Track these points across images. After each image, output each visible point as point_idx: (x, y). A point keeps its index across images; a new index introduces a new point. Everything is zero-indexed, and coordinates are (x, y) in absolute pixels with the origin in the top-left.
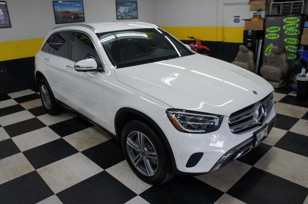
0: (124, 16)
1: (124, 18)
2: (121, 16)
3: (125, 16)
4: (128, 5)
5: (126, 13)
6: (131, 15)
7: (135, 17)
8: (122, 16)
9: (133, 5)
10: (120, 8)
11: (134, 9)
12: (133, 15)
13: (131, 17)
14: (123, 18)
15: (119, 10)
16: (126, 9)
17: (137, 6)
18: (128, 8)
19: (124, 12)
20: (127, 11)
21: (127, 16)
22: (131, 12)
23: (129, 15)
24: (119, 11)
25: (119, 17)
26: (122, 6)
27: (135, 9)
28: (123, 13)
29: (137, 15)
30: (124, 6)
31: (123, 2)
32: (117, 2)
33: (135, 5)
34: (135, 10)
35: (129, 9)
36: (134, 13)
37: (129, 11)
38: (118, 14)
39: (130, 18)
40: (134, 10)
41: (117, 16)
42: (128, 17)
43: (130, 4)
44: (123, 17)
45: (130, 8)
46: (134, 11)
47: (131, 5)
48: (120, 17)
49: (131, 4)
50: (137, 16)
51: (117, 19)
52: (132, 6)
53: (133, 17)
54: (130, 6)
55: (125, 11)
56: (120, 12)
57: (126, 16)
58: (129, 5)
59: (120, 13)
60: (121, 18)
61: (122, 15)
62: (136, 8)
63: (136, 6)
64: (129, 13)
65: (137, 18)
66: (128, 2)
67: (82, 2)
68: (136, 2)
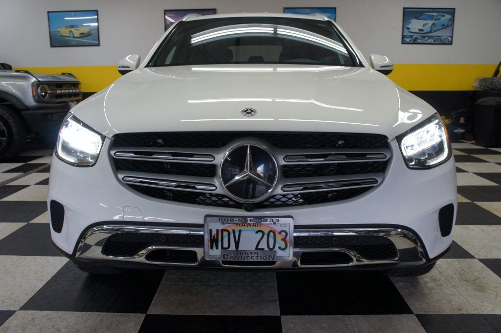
0: (418, 37)
1: (420, 41)
2: (411, 37)
3: (420, 38)
4: (432, 18)
5: (425, 31)
6: (436, 36)
7: (446, 42)
8: (414, 37)
9: (445, 16)
10: (411, 22)
11: (444, 25)
12: (440, 36)
13: (434, 41)
14: (416, 42)
15: (407, 26)
16: (424, 25)
17: (452, 20)
18: (430, 23)
19: (420, 30)
20: (427, 29)
21: (427, 38)
22: (435, 31)
23: (429, 37)
24: (408, 28)
25: (408, 40)
26: (417, 18)
27: (446, 25)
28: (418, 31)
29: (452, 37)
30: (420, 19)
31: (420, 10)
32: (405, 10)
33: (448, 17)
34: (448, 26)
35: (434, 24)
36: (444, 34)
37: (432, 27)
38: (405, 34)
39: (433, 42)
40: (444, 27)
41: (403, 37)
42: (428, 40)
43: (435, 14)
44: (416, 39)
45: (436, 22)
46: (443, 30)
47: (438, 18)
48: (410, 39)
49: (437, 16)
50: (450, 38)
51: (403, 43)
52: (440, 19)
53: (441, 41)
54: (435, 20)
55: (421, 28)
56: (411, 30)
57: (423, 37)
58: (434, 16)
59: (409, 32)
60: (412, 42)
62: (450, 23)
63: (450, 19)
64: (431, 32)
65: (451, 43)
66: (431, 10)
67: (334, 10)
68: (452, 11)
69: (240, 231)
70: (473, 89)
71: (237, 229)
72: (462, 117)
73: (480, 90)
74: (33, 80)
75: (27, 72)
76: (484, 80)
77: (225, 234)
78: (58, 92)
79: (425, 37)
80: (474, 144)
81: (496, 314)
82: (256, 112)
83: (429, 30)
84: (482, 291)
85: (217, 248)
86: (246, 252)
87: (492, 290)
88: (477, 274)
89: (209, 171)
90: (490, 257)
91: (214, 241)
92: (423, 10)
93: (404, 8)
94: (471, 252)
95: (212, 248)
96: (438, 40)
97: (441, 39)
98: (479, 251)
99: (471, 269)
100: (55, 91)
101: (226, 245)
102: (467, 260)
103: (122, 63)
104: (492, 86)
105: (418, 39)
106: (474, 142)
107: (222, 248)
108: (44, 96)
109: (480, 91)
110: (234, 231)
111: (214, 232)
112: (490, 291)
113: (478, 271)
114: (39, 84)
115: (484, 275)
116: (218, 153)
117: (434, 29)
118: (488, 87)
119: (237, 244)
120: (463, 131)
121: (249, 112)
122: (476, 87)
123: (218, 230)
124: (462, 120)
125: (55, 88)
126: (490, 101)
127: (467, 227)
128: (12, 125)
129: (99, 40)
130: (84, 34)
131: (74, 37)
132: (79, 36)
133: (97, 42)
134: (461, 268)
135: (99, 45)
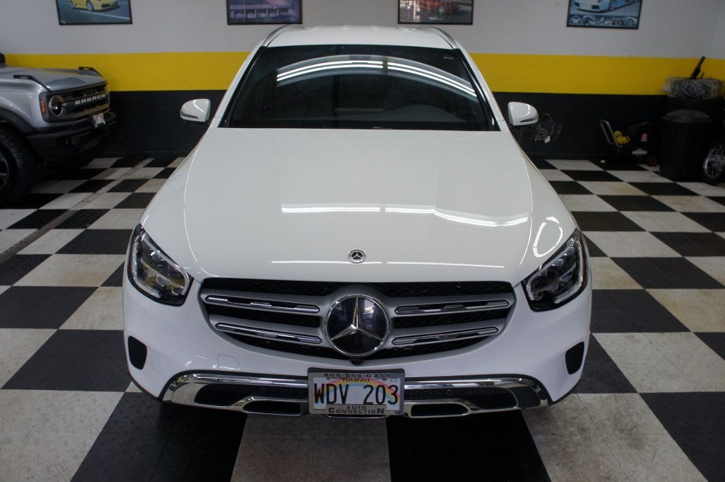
0: (591, 17)
1: (592, 23)
2: (581, 16)
3: (594, 19)
5: (601, 9)
6: (616, 17)
7: (630, 24)
8: (585, 17)
12: (622, 17)
13: (613, 24)
14: (587, 24)
15: (576, 1)
19: (594, 7)
20: (604, 5)
21: (603, 19)
22: (616, 9)
23: (607, 18)
24: (577, 4)
25: (575, 21)
27: (631, 0)
28: (591, 10)
34: (633, 2)
36: (627, 12)
37: (611, 3)
38: (572, 13)
39: (611, 25)
40: (629, 3)
41: (570, 16)
42: (603, 22)
44: (587, 20)
46: (628, 7)
48: (580, 19)
50: (635, 19)
53: (623, 24)
55: (596, 4)
56: (582, 7)
57: (598, 18)
59: (579, 9)
60: (582, 24)
61: (587, 15)
64: (609, 10)
65: (636, 27)
70: (663, 94)
72: (645, 133)
73: (672, 96)
74: (40, 89)
75: (30, 78)
76: (677, 83)
77: (331, 388)
78: (77, 103)
79: (601, 17)
83: (606, 7)
84: (638, 447)
85: (322, 402)
86: (354, 406)
87: (649, 446)
88: (635, 418)
90: (655, 389)
94: (633, 382)
96: (618, 22)
97: (622, 21)
98: (642, 380)
99: (629, 411)
100: (73, 103)
102: (626, 395)
104: (689, 91)
105: (591, 20)
107: (328, 401)
108: (58, 112)
109: (672, 98)
112: (647, 448)
113: (637, 414)
114: (49, 95)
115: (644, 420)
117: (614, 6)
118: (682, 93)
119: (344, 398)
120: (644, 153)
122: (666, 92)
124: (644, 138)
125: (72, 98)
126: (682, 116)
127: (632, 337)
128: (15, 155)
129: (131, 16)
130: (109, 5)
131: (94, 10)
132: (101, 8)
133: (129, 19)
134: (617, 408)
135: (130, 22)
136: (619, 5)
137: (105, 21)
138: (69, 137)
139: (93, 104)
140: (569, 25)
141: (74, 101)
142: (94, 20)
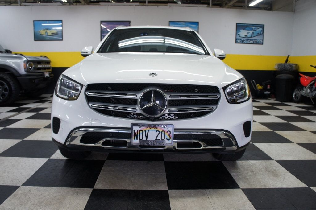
2: (241, 39)
4: (252, 29)
5: (248, 37)
6: (254, 40)
7: (260, 43)
8: (242, 40)
9: (258, 29)
10: (240, 31)
11: (258, 34)
12: (256, 40)
13: (253, 42)
14: (243, 42)
15: (239, 33)
16: (248, 33)
17: (263, 31)
18: (251, 32)
19: (246, 36)
20: (249, 35)
21: (249, 40)
22: (254, 37)
23: (251, 40)
24: (239, 35)
25: (239, 41)
26: (244, 29)
27: (259, 33)
28: (244, 36)
29: (263, 40)
30: (245, 30)
31: (246, 25)
32: (238, 24)
33: (260, 29)
34: (260, 34)
35: (253, 33)
36: (258, 38)
37: (252, 35)
38: (237, 38)
39: (252, 43)
40: (259, 34)
41: (236, 39)
42: (250, 41)
43: (254, 27)
44: (243, 41)
45: (254, 32)
46: (258, 36)
47: (256, 29)
48: (240, 40)
49: (255, 29)
50: (262, 41)
52: (256, 30)
53: (257, 42)
54: (254, 30)
55: (246, 35)
56: (241, 36)
57: (247, 40)
58: (253, 28)
60: (241, 42)
62: (262, 33)
63: (262, 31)
64: (251, 37)
65: (262, 44)
66: (251, 25)
67: (197, 23)
68: (262, 26)
69: (148, 131)
70: (274, 70)
71: (147, 130)
72: (269, 85)
73: (278, 70)
76: (280, 65)
77: (141, 132)
78: (39, 66)
79: (248, 40)
80: (275, 100)
81: (283, 187)
82: (156, 74)
83: (250, 36)
84: (276, 177)
85: (137, 139)
86: (151, 141)
88: (274, 168)
89: (134, 102)
90: (282, 159)
91: (136, 136)
92: (247, 25)
93: (237, 24)
94: (272, 157)
95: (134, 139)
96: (255, 42)
97: (257, 41)
98: (276, 157)
99: (272, 166)
101: (141, 138)
102: (269, 161)
103: (83, 51)
104: (284, 68)
105: (245, 41)
106: (275, 99)
107: (140, 139)
108: (31, 69)
109: (278, 71)
110: (145, 131)
111: (136, 131)
112: (281, 177)
113: (275, 167)
115: (278, 168)
116: (138, 93)
117: (253, 35)
118: (282, 68)
119: (147, 137)
120: (269, 93)
121: (153, 75)
122: (276, 69)
123: (137, 130)
124: (269, 87)
126: (283, 76)
127: (270, 144)
128: (11, 85)
129: (62, 37)
130: (54, 33)
131: (48, 35)
132: (51, 34)
133: (61, 38)
134: (266, 165)
135: (62, 40)
136: (255, 35)
137: (52, 39)
138: (34, 79)
139: (45, 68)
140: (236, 42)
141: (37, 65)
142: (48, 39)
